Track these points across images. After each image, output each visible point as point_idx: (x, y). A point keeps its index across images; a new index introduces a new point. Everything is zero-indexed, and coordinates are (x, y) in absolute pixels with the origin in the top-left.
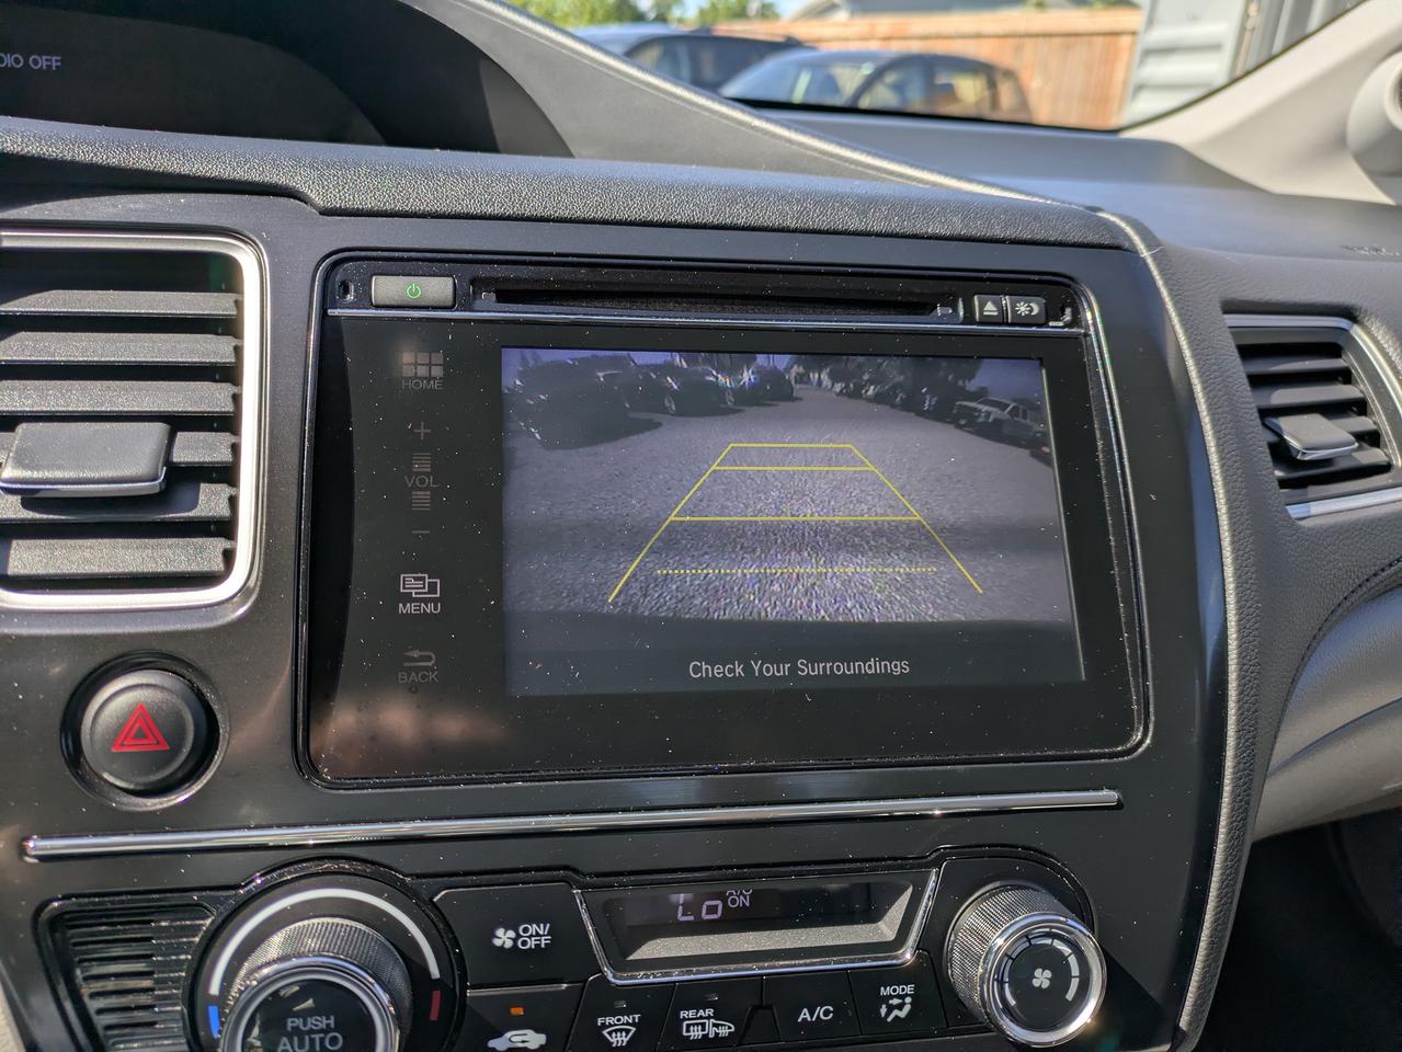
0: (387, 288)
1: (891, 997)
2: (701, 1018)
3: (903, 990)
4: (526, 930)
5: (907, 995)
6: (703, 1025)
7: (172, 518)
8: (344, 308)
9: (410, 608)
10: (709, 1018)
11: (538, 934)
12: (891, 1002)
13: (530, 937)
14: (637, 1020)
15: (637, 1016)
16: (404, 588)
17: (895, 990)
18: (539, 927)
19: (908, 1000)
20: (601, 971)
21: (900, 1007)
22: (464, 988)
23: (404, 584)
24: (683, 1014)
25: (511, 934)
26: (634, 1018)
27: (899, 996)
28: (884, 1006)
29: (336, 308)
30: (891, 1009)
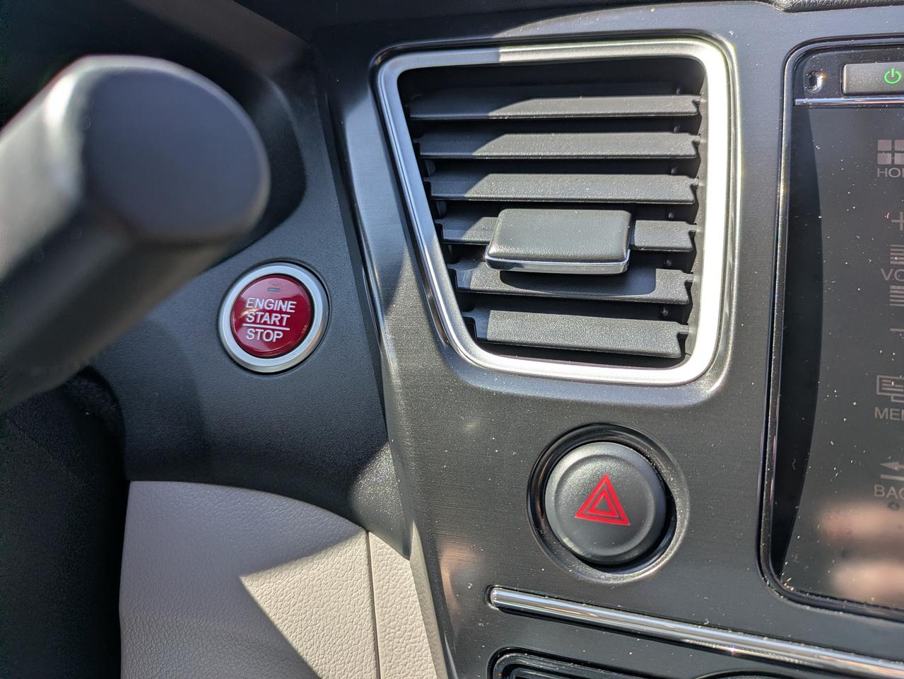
0: (859, 75)
7: (631, 298)
8: (812, 98)
9: (888, 414)
16: (881, 391)
23: (881, 386)
29: (804, 98)
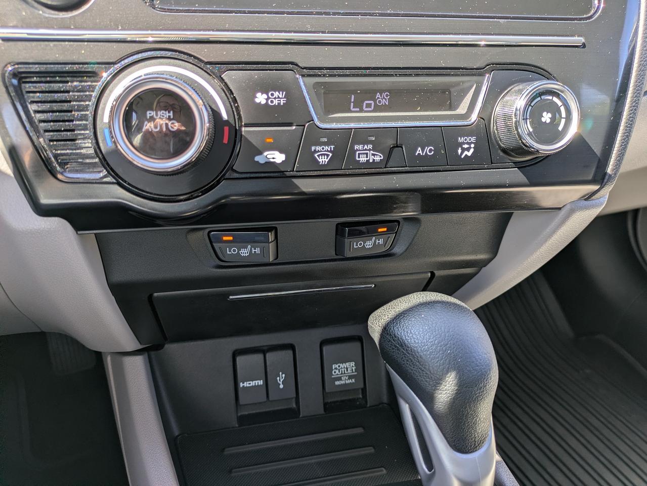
1: (464, 143)
2: (366, 150)
3: (470, 139)
4: (272, 95)
5: (472, 143)
6: (367, 154)
10: (370, 150)
11: (279, 97)
12: (464, 146)
13: (275, 98)
14: (332, 150)
15: (332, 147)
17: (466, 140)
18: (280, 94)
19: (473, 146)
20: (313, 120)
21: (468, 149)
22: (241, 127)
24: (356, 147)
25: (265, 96)
26: (331, 148)
27: (468, 143)
28: (460, 148)
30: (463, 150)
